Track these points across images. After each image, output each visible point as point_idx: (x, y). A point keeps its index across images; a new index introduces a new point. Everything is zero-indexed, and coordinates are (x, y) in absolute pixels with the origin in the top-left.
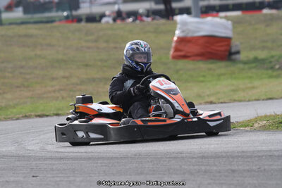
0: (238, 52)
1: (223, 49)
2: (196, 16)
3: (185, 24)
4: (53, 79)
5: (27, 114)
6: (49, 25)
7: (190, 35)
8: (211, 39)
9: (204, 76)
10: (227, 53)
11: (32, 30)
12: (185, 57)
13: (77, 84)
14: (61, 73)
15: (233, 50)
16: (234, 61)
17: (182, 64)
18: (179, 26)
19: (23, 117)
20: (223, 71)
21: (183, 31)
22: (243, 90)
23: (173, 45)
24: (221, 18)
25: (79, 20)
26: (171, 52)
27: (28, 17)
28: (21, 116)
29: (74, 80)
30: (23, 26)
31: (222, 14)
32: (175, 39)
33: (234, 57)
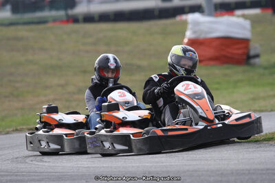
0: (257, 56)
1: (240, 52)
2: (210, 15)
3: (196, 23)
4: (46, 87)
5: (18, 128)
6: (41, 26)
7: (203, 36)
8: (227, 41)
9: (218, 83)
10: (245, 57)
11: (22, 31)
13: (74, 93)
14: (55, 81)
15: (252, 53)
16: (253, 65)
18: (190, 26)
19: (13, 131)
20: (240, 77)
21: (195, 32)
22: (264, 98)
24: (238, 16)
25: (75, 20)
27: (17, 17)
28: (11, 129)
29: (71, 89)
30: (12, 28)
31: (239, 12)
32: (186, 40)
33: (253, 61)
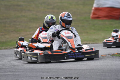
1: (118, 14)
7: (101, 6)
12: (98, 18)
17: (97, 21)
18: (95, 2)
21: (97, 5)
23: (92, 11)
26: (91, 15)
32: (93, 8)
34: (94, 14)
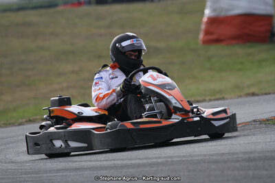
7: (223, 14)
8: (249, 18)
9: (242, 63)
10: (269, 35)
12: (217, 41)
18: (209, 4)
20: (264, 56)
21: (214, 10)
23: (203, 27)
32: (205, 19)
34: (207, 33)
